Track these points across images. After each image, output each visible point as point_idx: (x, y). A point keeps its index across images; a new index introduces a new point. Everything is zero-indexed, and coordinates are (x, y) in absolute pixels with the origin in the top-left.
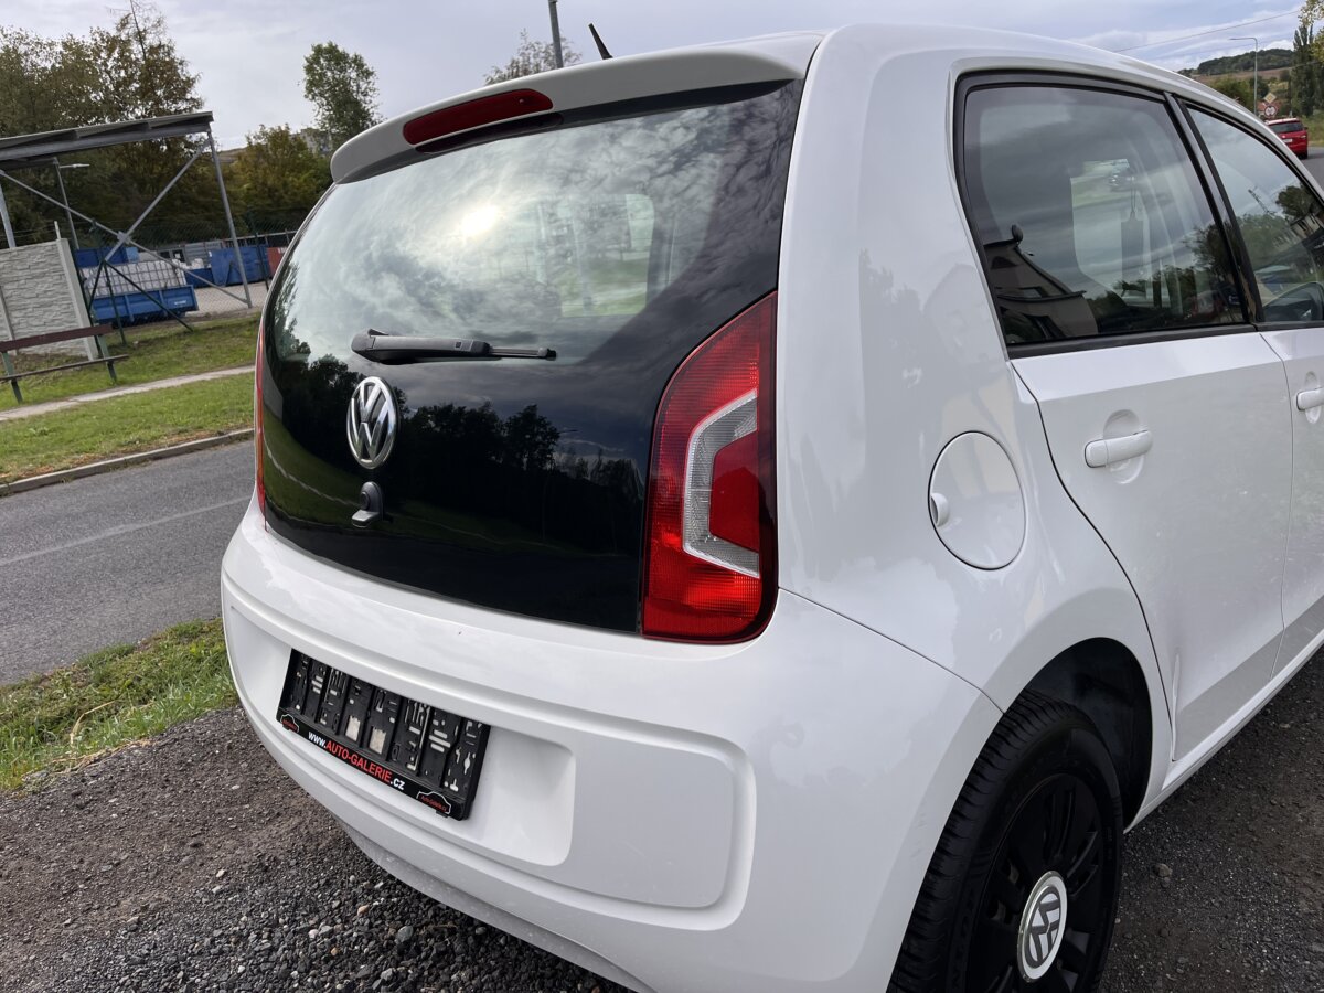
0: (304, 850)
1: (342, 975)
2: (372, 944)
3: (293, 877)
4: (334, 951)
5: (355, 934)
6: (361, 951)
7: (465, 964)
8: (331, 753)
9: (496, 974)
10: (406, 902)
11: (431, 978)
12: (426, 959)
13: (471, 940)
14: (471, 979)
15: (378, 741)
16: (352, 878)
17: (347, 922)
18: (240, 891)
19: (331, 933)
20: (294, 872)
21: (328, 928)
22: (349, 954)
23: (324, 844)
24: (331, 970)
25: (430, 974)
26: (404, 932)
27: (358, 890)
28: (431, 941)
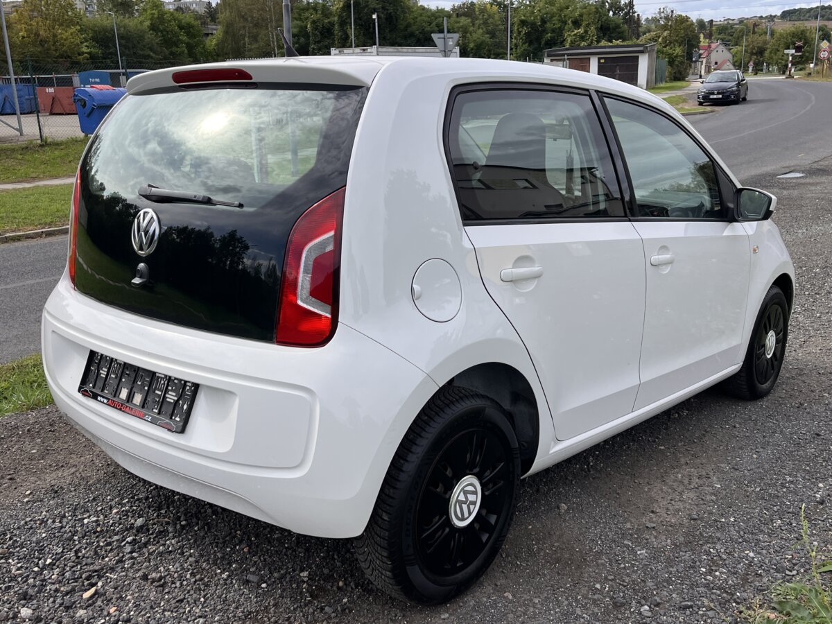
0: (79, 483)
1: (103, 540)
2: (121, 526)
3: (73, 496)
4: (99, 529)
5: (111, 522)
6: (114, 530)
7: (174, 537)
8: (111, 406)
9: (192, 541)
10: (141, 510)
11: (155, 542)
12: (152, 534)
13: (178, 526)
14: (177, 543)
15: (138, 399)
16: (109, 497)
17: (106, 516)
18: (41, 501)
19: (97, 521)
20: (73, 494)
21: (95, 519)
22: (107, 531)
23: (91, 482)
24: (97, 537)
25: (154, 541)
26: (140, 522)
27: (113, 503)
28: (155, 526)
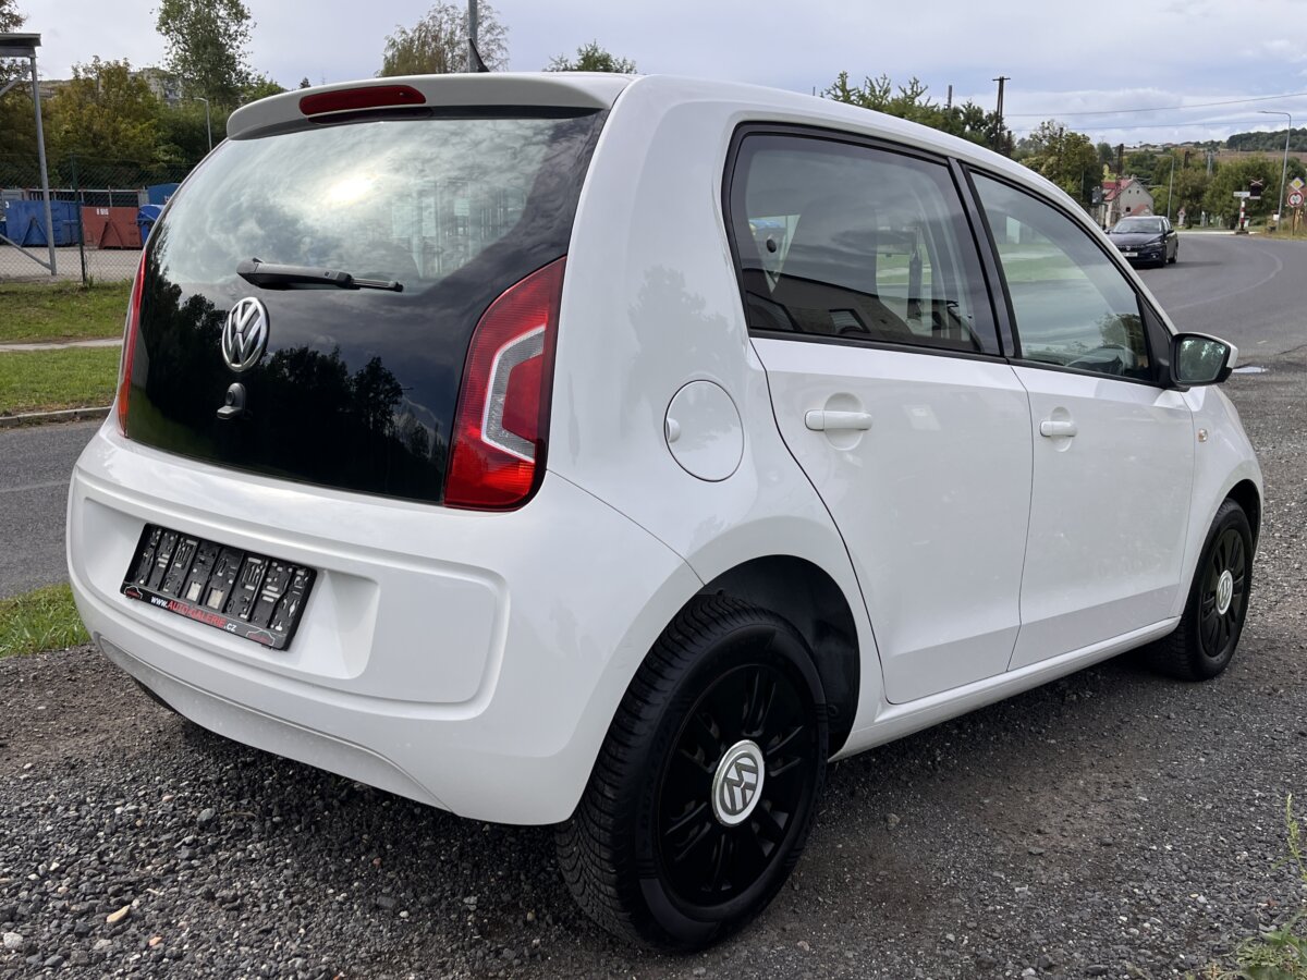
0: (112, 756)
1: (146, 839)
2: (174, 820)
3: (100, 775)
4: (139, 823)
5: (160, 812)
6: (164, 825)
7: (260, 840)
9: (288, 846)
10: (209, 798)
11: (229, 846)
12: (225, 833)
13: (268, 824)
14: (265, 848)
15: (216, 599)
16: (158, 778)
17: (152, 805)
18: (48, 779)
19: (137, 811)
20: (101, 771)
21: (134, 807)
22: (152, 827)
23: (131, 755)
24: (135, 835)
25: (227, 843)
26: (205, 814)
27: (164, 787)
28: (230, 822)
